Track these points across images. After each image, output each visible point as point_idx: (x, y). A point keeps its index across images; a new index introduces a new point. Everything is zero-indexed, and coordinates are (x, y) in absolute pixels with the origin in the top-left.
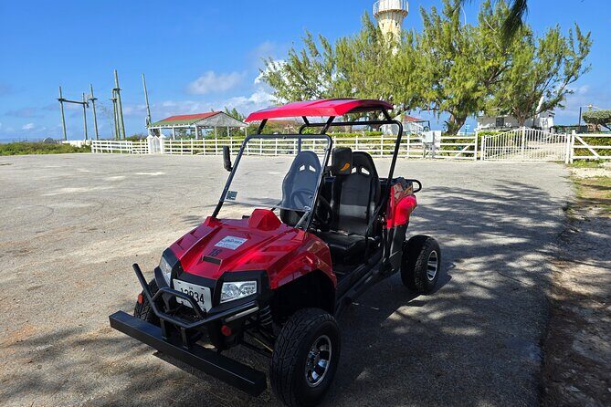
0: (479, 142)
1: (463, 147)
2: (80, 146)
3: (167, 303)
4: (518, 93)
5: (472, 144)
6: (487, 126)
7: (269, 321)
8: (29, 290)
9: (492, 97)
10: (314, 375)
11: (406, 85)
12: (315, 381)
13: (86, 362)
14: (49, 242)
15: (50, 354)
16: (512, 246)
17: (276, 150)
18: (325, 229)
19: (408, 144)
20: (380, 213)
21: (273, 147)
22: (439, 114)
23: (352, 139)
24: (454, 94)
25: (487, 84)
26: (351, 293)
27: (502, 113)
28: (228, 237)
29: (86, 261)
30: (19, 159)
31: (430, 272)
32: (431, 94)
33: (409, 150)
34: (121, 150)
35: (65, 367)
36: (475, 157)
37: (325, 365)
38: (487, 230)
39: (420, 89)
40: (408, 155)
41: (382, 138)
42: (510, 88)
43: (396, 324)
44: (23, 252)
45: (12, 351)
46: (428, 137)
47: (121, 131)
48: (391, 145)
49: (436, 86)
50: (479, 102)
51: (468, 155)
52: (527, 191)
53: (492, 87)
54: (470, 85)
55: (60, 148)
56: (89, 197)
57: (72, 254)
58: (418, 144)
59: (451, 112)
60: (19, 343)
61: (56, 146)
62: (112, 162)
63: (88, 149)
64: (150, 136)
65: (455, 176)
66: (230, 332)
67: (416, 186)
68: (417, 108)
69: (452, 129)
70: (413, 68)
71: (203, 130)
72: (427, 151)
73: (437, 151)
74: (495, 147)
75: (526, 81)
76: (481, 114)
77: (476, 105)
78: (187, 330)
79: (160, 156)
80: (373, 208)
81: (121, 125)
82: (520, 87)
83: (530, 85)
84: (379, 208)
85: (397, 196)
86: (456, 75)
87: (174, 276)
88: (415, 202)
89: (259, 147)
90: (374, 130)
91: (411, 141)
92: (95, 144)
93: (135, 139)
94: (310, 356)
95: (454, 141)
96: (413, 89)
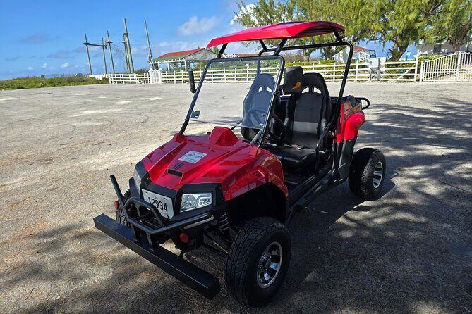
0: (419, 65)
1: (404, 71)
2: (101, 79)
3: (138, 210)
4: (455, 22)
5: (413, 68)
6: (426, 52)
7: (226, 227)
8: (47, 191)
9: (431, 27)
10: (266, 275)
11: (356, 19)
12: (266, 282)
13: (79, 254)
14: (69, 152)
15: (54, 246)
16: (451, 156)
17: (247, 77)
18: (280, 143)
19: (357, 69)
20: (331, 129)
21: (245, 75)
22: (384, 43)
23: (309, 67)
24: (398, 25)
25: (427, 15)
26: (302, 202)
27: (440, 41)
28: (191, 152)
29: (93, 168)
30: (58, 90)
31: (376, 181)
32: (378, 26)
33: (357, 75)
34: (130, 81)
35: (63, 257)
36: (415, 79)
37: (276, 267)
38: (428, 142)
39: (368, 22)
40: (356, 79)
41: (334, 65)
42: (448, 18)
43: (344, 227)
44: (48, 160)
45: (25, 242)
46: (374, 63)
47: (131, 66)
48: (342, 70)
49: (382, 19)
50: (419, 32)
51: (408, 77)
52: (463, 107)
53: (432, 17)
54: (412, 17)
55: (87, 80)
56: (102, 117)
57: (83, 163)
58: (365, 69)
59: (395, 42)
60: (33, 236)
61: (84, 79)
62: (123, 91)
63: (106, 81)
64: (151, 70)
65: (398, 95)
66: (187, 240)
67: (364, 103)
68: (365, 39)
69: (395, 56)
70: (363, 4)
71: (191, 64)
72: (373, 75)
73: (381, 75)
74: (433, 70)
75: (463, 11)
76: (421, 42)
77: (417, 34)
78: (151, 236)
79: (159, 85)
80: (324, 124)
81: (130, 62)
82: (457, 17)
83: (466, 14)
84: (330, 124)
85: (346, 113)
86: (401, 8)
87: (143, 187)
88: (363, 118)
89: (234, 76)
90: (328, 59)
91: (359, 67)
92: (112, 77)
93: (141, 72)
94: (262, 260)
95: (397, 66)
96: (362, 23)
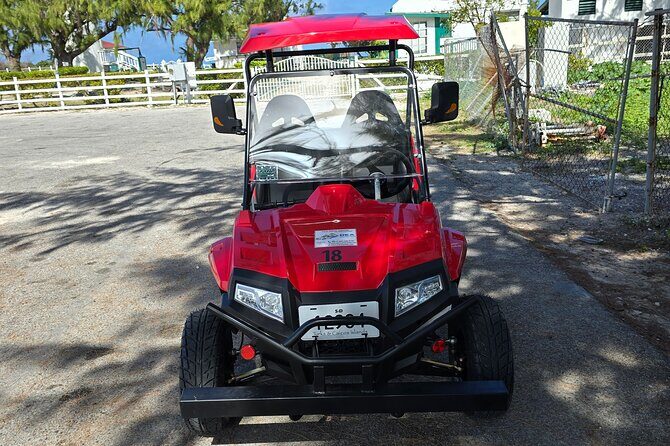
1: (228, 85)
5: (240, 80)
6: (227, 53)
19: (148, 84)
33: (150, 94)
40: (151, 102)
41: (103, 77)
46: (177, 72)
59: (188, 33)
73: (193, 93)
90: (65, 63)
95: (214, 77)
